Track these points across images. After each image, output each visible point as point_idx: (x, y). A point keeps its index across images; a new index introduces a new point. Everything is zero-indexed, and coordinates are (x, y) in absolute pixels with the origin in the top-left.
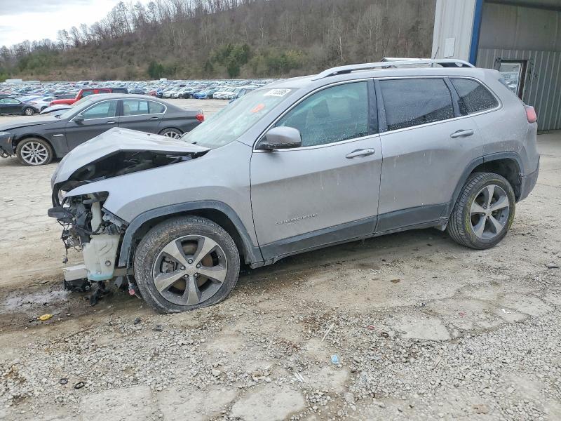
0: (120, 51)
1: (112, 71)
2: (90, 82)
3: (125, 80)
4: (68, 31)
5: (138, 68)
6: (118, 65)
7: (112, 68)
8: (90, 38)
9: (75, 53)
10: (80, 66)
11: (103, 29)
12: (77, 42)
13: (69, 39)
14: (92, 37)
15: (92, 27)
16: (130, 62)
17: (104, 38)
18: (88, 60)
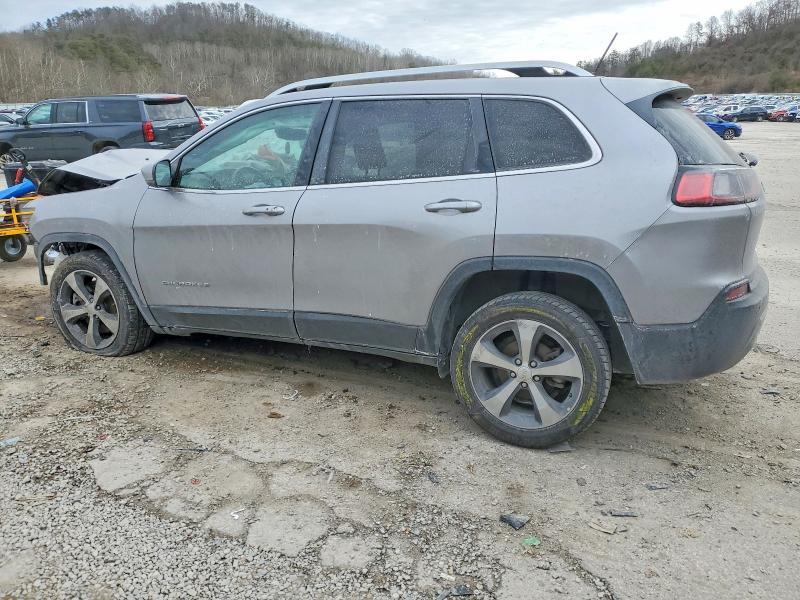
0: (773, 47)
1: (747, 79)
2: (709, 96)
3: (766, 91)
4: (702, 23)
5: (793, 72)
6: (762, 69)
7: (752, 74)
8: (732, 31)
9: (703, 54)
10: (704, 73)
11: (757, 15)
12: (711, 38)
13: (701, 35)
14: (735, 30)
15: (741, 14)
16: (783, 64)
17: (753, 29)
18: (719, 63)
